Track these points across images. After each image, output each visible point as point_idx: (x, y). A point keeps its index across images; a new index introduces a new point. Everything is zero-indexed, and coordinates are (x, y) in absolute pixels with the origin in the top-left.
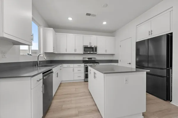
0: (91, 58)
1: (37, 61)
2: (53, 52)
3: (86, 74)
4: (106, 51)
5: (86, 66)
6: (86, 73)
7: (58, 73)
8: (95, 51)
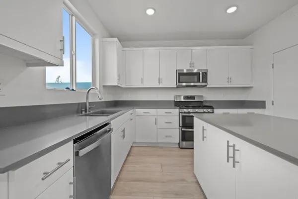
0: (193, 97)
1: (86, 103)
2: (116, 85)
3: (182, 131)
4: (229, 80)
5: (184, 114)
6: (183, 129)
7: (124, 130)
8: (202, 82)
